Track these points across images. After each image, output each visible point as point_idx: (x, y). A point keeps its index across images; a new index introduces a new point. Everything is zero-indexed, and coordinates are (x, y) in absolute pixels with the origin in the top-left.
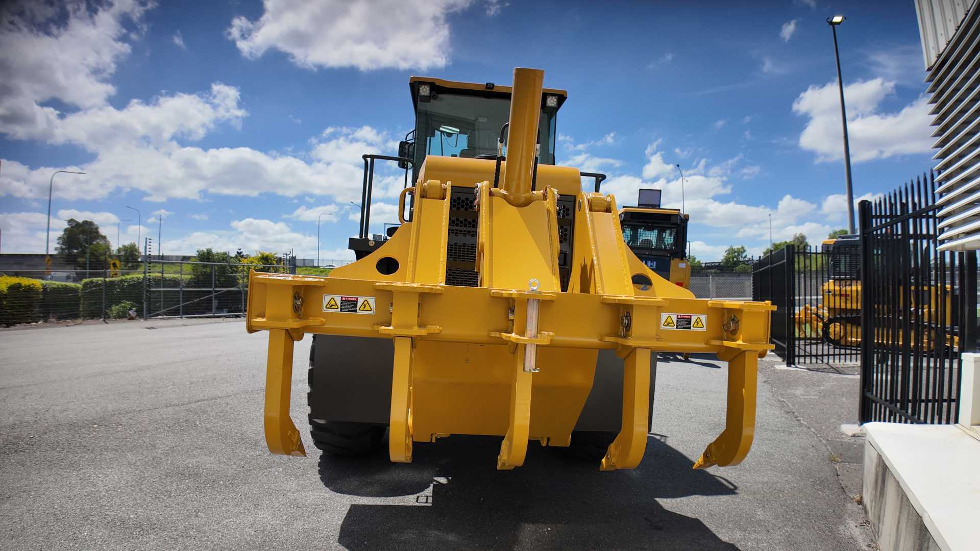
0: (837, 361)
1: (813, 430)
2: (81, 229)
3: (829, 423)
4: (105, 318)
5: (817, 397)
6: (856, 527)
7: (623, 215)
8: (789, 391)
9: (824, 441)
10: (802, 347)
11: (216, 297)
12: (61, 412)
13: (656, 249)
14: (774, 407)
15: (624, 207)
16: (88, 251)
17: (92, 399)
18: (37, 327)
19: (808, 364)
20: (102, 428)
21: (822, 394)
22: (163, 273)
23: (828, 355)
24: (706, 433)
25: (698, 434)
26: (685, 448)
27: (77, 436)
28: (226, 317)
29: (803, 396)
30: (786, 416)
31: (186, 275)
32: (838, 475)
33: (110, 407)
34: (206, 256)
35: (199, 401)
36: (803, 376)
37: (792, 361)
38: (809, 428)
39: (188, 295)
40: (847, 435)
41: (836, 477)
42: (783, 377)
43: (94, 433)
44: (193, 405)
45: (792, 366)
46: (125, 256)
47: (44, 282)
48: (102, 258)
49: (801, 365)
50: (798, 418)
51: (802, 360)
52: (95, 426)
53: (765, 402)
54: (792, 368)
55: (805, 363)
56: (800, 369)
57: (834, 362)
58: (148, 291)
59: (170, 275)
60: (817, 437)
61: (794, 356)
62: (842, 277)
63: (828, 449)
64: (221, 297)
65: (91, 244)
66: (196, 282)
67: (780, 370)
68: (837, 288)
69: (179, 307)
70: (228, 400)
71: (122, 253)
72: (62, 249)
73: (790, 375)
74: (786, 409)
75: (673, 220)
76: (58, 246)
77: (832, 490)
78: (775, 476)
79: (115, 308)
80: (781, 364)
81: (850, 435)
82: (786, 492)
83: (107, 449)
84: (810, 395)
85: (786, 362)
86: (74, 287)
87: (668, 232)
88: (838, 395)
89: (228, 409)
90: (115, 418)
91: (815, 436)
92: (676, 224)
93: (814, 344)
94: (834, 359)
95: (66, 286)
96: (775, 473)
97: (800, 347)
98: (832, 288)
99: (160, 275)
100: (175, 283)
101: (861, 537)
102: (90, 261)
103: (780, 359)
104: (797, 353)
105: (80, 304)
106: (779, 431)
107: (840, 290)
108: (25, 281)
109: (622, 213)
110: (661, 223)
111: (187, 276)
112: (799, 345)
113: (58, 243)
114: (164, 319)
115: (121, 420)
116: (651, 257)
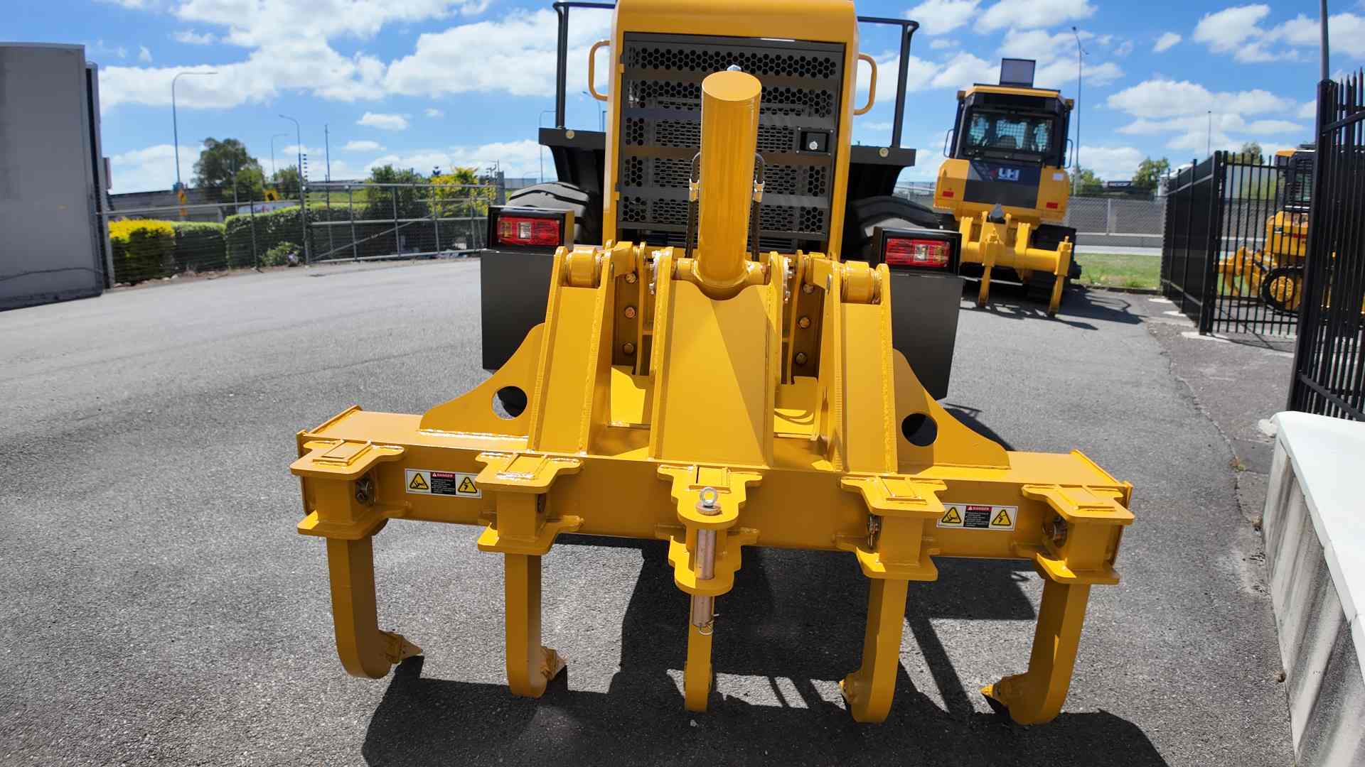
0: (1275, 333)
1: (1216, 424)
2: (222, 151)
3: (1244, 416)
4: (259, 267)
5: (1233, 380)
6: (1244, 560)
7: (973, 97)
8: (1195, 368)
9: (1229, 440)
10: (1226, 309)
11: (402, 232)
12: (189, 381)
13: (1021, 151)
14: (1165, 389)
15: (975, 85)
16: (234, 179)
17: (231, 363)
18: (172, 282)
19: (1232, 333)
20: (240, 398)
21: (1244, 377)
22: (328, 202)
23: (1264, 322)
24: (1055, 416)
25: (1042, 417)
26: (1018, 433)
27: (207, 408)
28: (417, 258)
29: (1213, 376)
30: (1180, 401)
31: (359, 204)
32: (1236, 488)
33: (252, 372)
34: (384, 176)
35: (366, 361)
36: (1221, 349)
37: (1208, 326)
38: (1211, 420)
39: (363, 230)
40: (1265, 435)
41: (1232, 489)
42: (1190, 349)
43: (229, 404)
44: (358, 367)
45: (1208, 334)
46: (284, 183)
47: (176, 224)
48: (255, 188)
49: (1222, 334)
50: (1198, 406)
51: (1223, 326)
52: (231, 395)
53: (1155, 380)
54: (1207, 338)
55: (1227, 331)
56: (1218, 338)
57: (1271, 333)
58: (308, 227)
59: (338, 205)
60: (1220, 434)
61: (1212, 320)
62: (1296, 207)
63: (1231, 452)
64: (407, 231)
65: (237, 169)
66: (372, 213)
67: (1189, 339)
68: (1287, 224)
69: (352, 246)
70: (404, 359)
71: (280, 180)
72: (201, 181)
73: (1202, 346)
74: (1183, 392)
75: (1048, 107)
76: (195, 176)
77: (1222, 506)
78: (1142, 479)
79: (271, 253)
80: (1192, 331)
81: (1271, 435)
82: (1152, 502)
83: (242, 422)
84: (1225, 376)
85: (1199, 329)
86: (215, 228)
87: (1043, 126)
88: (1268, 379)
89: (403, 370)
90: (257, 384)
91: (1217, 432)
92: (1053, 113)
93: (1244, 306)
94: (1272, 329)
95: (206, 228)
96: (1142, 476)
97: (1223, 308)
98: (1279, 223)
99: (324, 204)
100: (345, 214)
101: (1247, 574)
102: (238, 194)
103: (1191, 324)
104: (1216, 316)
105: (225, 249)
106: (1164, 420)
107: (1291, 227)
108: (151, 225)
109: (972, 95)
110: (1030, 111)
111: (361, 205)
112: (1221, 305)
113: (195, 172)
114: (335, 263)
115: (264, 387)
116: (1012, 162)
